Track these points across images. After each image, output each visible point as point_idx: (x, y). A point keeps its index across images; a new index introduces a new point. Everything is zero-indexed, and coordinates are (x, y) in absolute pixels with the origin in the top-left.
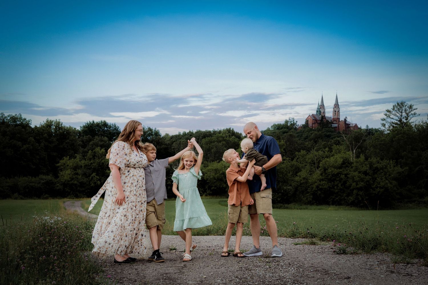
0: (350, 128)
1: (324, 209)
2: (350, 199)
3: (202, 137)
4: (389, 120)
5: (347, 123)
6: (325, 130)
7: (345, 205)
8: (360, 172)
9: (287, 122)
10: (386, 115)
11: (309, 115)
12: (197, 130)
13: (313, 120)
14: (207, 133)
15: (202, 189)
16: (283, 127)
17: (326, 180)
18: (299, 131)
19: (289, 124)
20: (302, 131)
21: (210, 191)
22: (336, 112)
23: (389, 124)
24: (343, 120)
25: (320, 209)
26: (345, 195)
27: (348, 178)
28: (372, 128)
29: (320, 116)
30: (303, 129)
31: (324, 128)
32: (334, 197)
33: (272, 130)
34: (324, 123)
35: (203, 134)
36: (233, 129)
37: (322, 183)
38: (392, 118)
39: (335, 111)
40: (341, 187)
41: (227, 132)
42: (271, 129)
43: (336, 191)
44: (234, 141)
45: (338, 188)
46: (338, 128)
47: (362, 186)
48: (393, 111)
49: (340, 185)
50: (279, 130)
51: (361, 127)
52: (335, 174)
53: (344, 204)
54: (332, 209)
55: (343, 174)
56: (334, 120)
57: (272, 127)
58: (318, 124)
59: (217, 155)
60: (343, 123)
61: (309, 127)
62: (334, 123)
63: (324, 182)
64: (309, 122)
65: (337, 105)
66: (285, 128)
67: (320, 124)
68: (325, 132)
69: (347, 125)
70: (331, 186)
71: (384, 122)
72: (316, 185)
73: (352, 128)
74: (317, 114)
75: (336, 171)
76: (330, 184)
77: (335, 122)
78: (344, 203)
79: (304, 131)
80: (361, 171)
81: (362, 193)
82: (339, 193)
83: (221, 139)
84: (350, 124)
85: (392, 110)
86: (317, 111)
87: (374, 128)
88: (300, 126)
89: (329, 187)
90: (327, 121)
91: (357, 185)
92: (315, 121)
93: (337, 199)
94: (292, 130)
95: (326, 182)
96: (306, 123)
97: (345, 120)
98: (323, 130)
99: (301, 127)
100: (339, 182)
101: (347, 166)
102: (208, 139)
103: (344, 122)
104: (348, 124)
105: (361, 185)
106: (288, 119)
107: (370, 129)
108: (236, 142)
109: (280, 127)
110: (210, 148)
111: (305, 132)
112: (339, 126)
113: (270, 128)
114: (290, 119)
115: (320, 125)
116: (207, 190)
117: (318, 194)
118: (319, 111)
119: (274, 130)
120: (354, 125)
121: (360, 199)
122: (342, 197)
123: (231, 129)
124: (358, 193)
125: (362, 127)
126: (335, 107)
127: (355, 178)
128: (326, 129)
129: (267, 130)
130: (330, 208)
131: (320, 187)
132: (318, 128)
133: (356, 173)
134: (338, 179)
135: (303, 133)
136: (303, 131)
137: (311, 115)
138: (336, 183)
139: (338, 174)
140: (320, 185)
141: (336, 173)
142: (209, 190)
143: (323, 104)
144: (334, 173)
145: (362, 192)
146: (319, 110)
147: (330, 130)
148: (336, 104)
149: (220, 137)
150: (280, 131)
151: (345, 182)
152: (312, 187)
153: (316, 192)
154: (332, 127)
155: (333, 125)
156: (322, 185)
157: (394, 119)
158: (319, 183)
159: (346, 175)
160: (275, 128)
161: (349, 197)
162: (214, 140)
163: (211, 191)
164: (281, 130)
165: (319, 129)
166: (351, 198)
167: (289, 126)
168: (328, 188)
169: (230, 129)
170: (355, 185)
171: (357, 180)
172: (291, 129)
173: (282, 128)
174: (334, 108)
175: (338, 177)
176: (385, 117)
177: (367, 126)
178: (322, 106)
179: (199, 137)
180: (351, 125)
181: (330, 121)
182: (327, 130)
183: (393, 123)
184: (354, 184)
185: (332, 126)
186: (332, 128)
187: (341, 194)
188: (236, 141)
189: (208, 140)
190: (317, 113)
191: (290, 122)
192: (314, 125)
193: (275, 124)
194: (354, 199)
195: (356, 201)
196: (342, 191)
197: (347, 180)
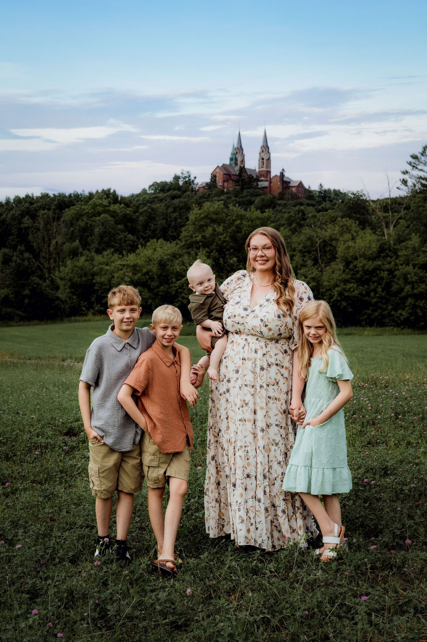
0: (291, 188)
1: (356, 334)
2: (401, 315)
3: (55, 206)
4: (416, 173)
5: (285, 179)
6: (248, 192)
7: (391, 326)
8: (414, 266)
9: (177, 178)
10: (410, 164)
11: (218, 166)
12: (42, 193)
13: (225, 174)
14: (66, 199)
15: (86, 303)
16: (171, 187)
17: (353, 281)
18: (199, 194)
19: (181, 183)
20: (205, 194)
21: (99, 306)
22: (265, 161)
23: (414, 181)
24: (279, 174)
25: (347, 334)
26: (390, 307)
27: (394, 277)
28: (329, 189)
29: (237, 168)
30: (207, 192)
31: (245, 189)
32: (369, 312)
33: (152, 194)
34: (245, 179)
35: (57, 199)
36: (114, 191)
37: (349, 286)
38: (421, 170)
39: (263, 159)
40: (383, 294)
41: (105, 196)
42: (148, 192)
43: (374, 300)
44: (124, 212)
45: (377, 295)
46: (269, 188)
47: (423, 291)
48: (422, 157)
49: (380, 289)
50: (165, 192)
51: (309, 187)
52: (370, 269)
53: (390, 324)
54: (370, 333)
55: (384, 271)
56: (261, 174)
57: (150, 187)
58: (233, 181)
59: (106, 239)
60: (278, 179)
61: (217, 187)
62: (261, 181)
63: (352, 285)
64: (217, 179)
65: (265, 148)
66: (174, 189)
67: (237, 181)
68: (247, 196)
69: (285, 183)
70: (364, 292)
71: (406, 177)
72: (337, 291)
73: (294, 189)
74: (230, 164)
75: (370, 265)
76: (361, 288)
77: (262, 178)
78: (388, 323)
79: (209, 195)
80: (416, 264)
81: (424, 304)
82: (379, 304)
83: (100, 209)
84: (289, 182)
85: (419, 155)
86: (231, 159)
87: (332, 189)
88: (202, 186)
89: (360, 294)
90: (251, 177)
91: (413, 288)
92: (227, 176)
93: (376, 314)
94: (188, 193)
95: (355, 285)
96: (212, 181)
97: (282, 175)
98: (244, 193)
99: (204, 187)
100: (378, 285)
101: (388, 256)
102: (76, 210)
103: (280, 179)
104: (286, 182)
105: (421, 290)
106: (179, 174)
107: (325, 191)
108: (129, 214)
109: (166, 188)
110: (87, 226)
111: (211, 196)
112: (270, 186)
113: (147, 188)
114: (184, 172)
115: (237, 184)
116: (95, 304)
117: (342, 306)
118: (234, 159)
119: (154, 193)
120: (296, 185)
121: (421, 314)
122: (385, 312)
123: (112, 191)
124: (417, 303)
125: (311, 187)
126: (263, 151)
127: (409, 276)
128: (249, 190)
129: (142, 192)
130: (366, 333)
131: (346, 294)
132: (235, 189)
133: (410, 268)
134: (376, 279)
135: (208, 198)
136: (207, 194)
137: (220, 165)
138: (372, 287)
139: (375, 269)
140: (344, 289)
141: (372, 268)
142: (97, 304)
143: (241, 146)
144: (368, 269)
145: (423, 302)
146: (234, 157)
147: (257, 192)
148: (265, 145)
149: (99, 205)
150: (165, 195)
151: (388, 286)
152: (330, 294)
153: (339, 304)
154: (259, 186)
155: (260, 183)
156: (349, 291)
157: (424, 171)
158: (344, 286)
159: (391, 272)
160: (156, 189)
161: (399, 312)
162: (87, 211)
163: (101, 307)
164: (169, 193)
166: (404, 313)
167: (182, 186)
168: (359, 296)
169: (109, 190)
170: (410, 290)
171: (414, 280)
172: (185, 191)
173: (169, 190)
174: (260, 154)
175: (374, 275)
176: (409, 168)
177: (321, 185)
178: (239, 150)
179: (49, 205)
180: (292, 184)
181: (255, 177)
182: (251, 193)
183: (421, 178)
184: (408, 288)
185: (258, 185)
186: (259, 188)
187: (382, 306)
188: (128, 212)
189: (75, 212)
190: (232, 162)
191: (184, 178)
192: (226, 184)
193: (156, 182)
194: (409, 315)
195: (412, 318)
196: (384, 301)
197: (392, 281)
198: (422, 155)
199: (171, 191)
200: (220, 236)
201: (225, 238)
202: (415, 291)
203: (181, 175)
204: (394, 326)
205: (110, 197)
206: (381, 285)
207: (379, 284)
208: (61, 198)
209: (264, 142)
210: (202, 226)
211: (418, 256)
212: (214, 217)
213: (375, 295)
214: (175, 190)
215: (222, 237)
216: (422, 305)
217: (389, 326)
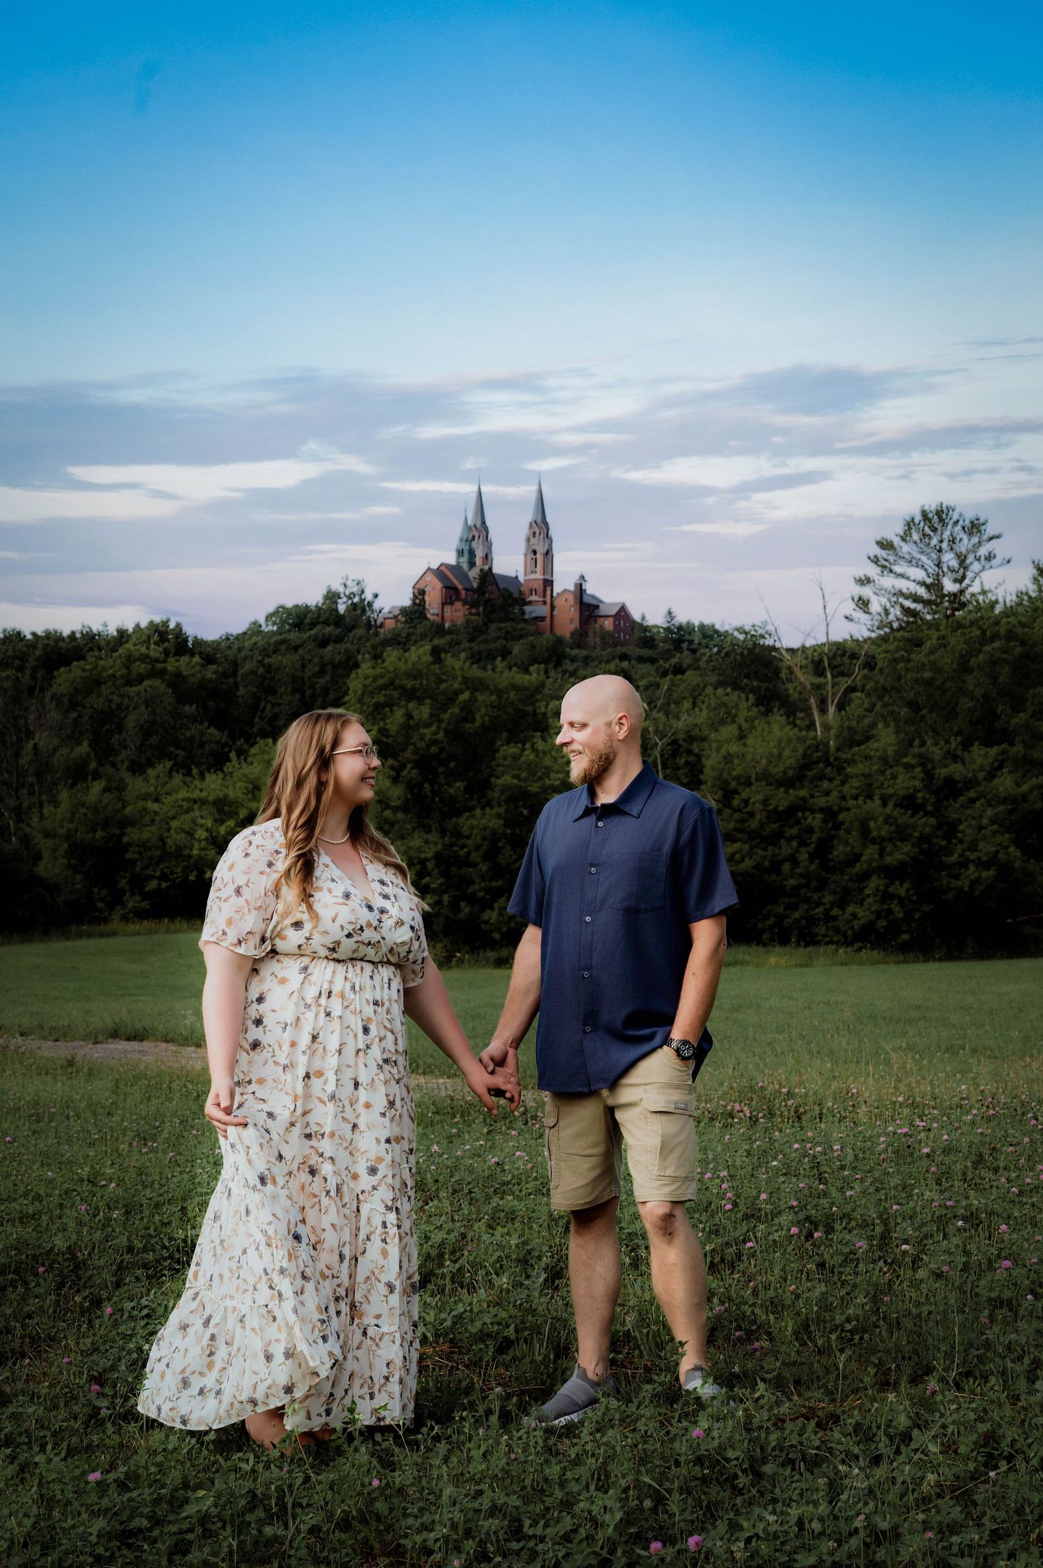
0: (600, 621)
1: (749, 963)
2: (854, 916)
3: (38, 660)
4: (889, 582)
5: (586, 600)
6: (500, 629)
7: (831, 942)
8: (884, 801)
9: (332, 597)
10: (875, 560)
11: (429, 569)
13: (446, 587)
15: (104, 892)
16: (318, 618)
17: (741, 836)
18: (386, 633)
19: (342, 608)
20: (399, 635)
21: (138, 898)
22: (539, 556)
23: (884, 600)
24: (572, 588)
26: (828, 898)
27: (838, 826)
28: (688, 623)
29: (474, 574)
30: (404, 629)
31: (493, 622)
32: (781, 910)
33: (273, 633)
34: (492, 599)
35: (40, 645)
38: (902, 576)
39: (535, 552)
40: (812, 868)
41: (156, 637)
42: (265, 629)
43: (792, 882)
44: (199, 675)
45: (798, 870)
46: (548, 620)
47: (907, 858)
48: (903, 544)
49: (806, 856)
50: (304, 630)
51: (643, 618)
52: (781, 808)
53: (828, 939)
54: (783, 961)
55: (813, 811)
56: (530, 587)
57: (268, 617)
58: (464, 602)
59: (154, 739)
60: (571, 598)
61: (426, 618)
62: (531, 603)
63: (738, 845)
64: (427, 598)
65: (541, 527)
66: (326, 623)
67: (473, 604)
68: (498, 638)
69: (588, 608)
70: (767, 863)
71: (867, 592)
73: (607, 622)
74: (458, 563)
75: (782, 799)
76: (760, 852)
77: (534, 598)
78: (824, 936)
79: (409, 636)
80: (891, 796)
81: (908, 890)
82: (803, 892)
83: (142, 668)
84: (597, 606)
85: (897, 541)
86: (460, 553)
87: (697, 623)
88: (391, 615)
89: (760, 866)
90: (506, 595)
91: (882, 853)
92: (451, 592)
93: (796, 915)
94: (360, 632)
95: (746, 847)
96: (414, 604)
97: (580, 590)
98: (491, 631)
99: (395, 617)
100: (799, 846)
101: (822, 777)
102: (85, 670)
103: (576, 598)
104: (589, 605)
105: (901, 857)
106: (337, 587)
107: (680, 628)
108: (211, 680)
109: (307, 621)
110: (110, 707)
111: (413, 638)
112: (552, 616)
113: (262, 621)
114: (349, 583)
115: (474, 611)
116: (128, 893)
118: (467, 553)
119: (279, 632)
120: (614, 612)
121: (901, 915)
122: (817, 910)
123: (172, 625)
124: (891, 889)
125: (647, 617)
126: (534, 534)
127: (872, 824)
128: (503, 625)
129: (249, 629)
130: (772, 960)
132: (468, 622)
133: (874, 806)
134: (794, 831)
136: (404, 635)
137: (434, 566)
138: (786, 850)
139: (793, 809)
141: (786, 804)
142: (133, 894)
143: (484, 523)
144: (776, 807)
145: (906, 885)
146: (466, 548)
147: (522, 629)
148: (539, 521)
149: (139, 659)
150: (305, 636)
151: (824, 847)
154: (526, 617)
155: (527, 609)
157: (908, 578)
159: (830, 814)
160: (282, 623)
161: (850, 909)
162: (110, 672)
163: (142, 900)
164: (313, 632)
165: (475, 629)
166: (860, 912)
167: (344, 615)
170: (877, 857)
171: (883, 833)
172: (353, 628)
173: (313, 624)
174: (528, 540)
175: (791, 822)
176: (873, 571)
177: (670, 613)
178: (478, 531)
179: (21, 659)
180: (602, 611)
181: (516, 594)
182: (507, 632)
183: (900, 593)
185: (523, 613)
186: (525, 621)
187: (809, 895)
188: (210, 675)
189: (83, 675)
190: (461, 560)
191: (349, 597)
192: (448, 609)
193: (282, 607)
194: (873, 917)
195: (882, 923)
196: (814, 884)
197: (834, 837)
198: (904, 540)
199: (318, 627)
200: (421, 731)
201: (436, 733)
202: (888, 860)
203: (341, 589)
204: (837, 943)
205: (168, 640)
206: (807, 845)
207: (803, 843)
208: (52, 643)
209: (536, 512)
210: (378, 707)
211: (894, 777)
212: (409, 684)
213: (792, 869)
214: (329, 625)
215: (427, 731)
216: (903, 893)
217: (827, 944)
